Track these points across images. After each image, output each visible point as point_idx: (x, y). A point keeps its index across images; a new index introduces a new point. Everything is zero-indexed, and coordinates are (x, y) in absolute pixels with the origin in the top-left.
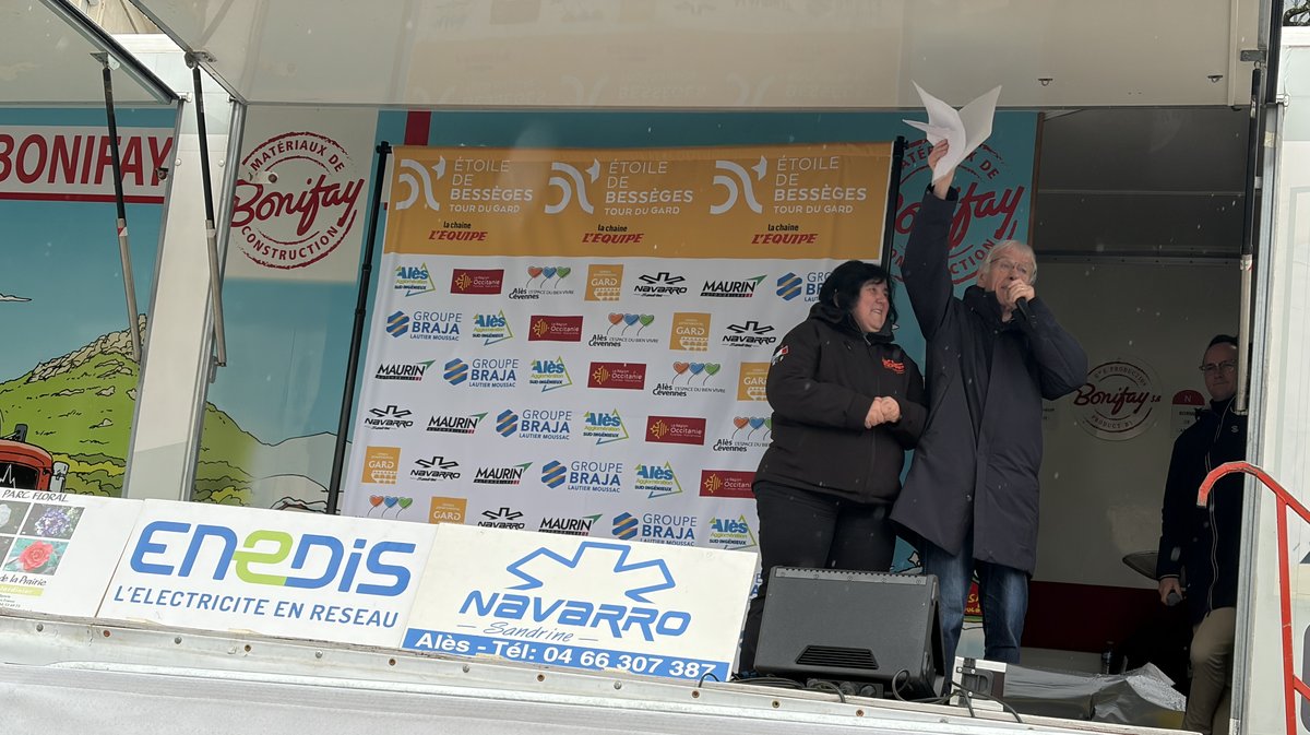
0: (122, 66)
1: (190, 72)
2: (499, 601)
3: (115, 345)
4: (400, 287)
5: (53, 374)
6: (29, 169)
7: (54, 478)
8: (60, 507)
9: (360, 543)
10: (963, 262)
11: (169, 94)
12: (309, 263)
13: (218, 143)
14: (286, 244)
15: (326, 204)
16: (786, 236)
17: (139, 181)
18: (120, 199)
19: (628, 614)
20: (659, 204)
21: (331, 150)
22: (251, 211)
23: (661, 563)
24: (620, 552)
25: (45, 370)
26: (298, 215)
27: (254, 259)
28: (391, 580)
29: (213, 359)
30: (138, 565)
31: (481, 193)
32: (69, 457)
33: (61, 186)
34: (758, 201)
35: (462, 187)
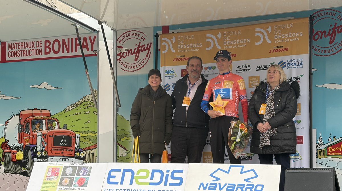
0: (80, 26)
1: (100, 26)
2: (209, 185)
3: (88, 99)
4: (167, 76)
5: (72, 109)
6: (56, 50)
7: (76, 139)
8: (85, 167)
9: (168, 171)
10: (335, 48)
11: (94, 30)
12: (139, 69)
13: (110, 43)
14: (132, 64)
15: (142, 51)
16: (279, 49)
17: (88, 50)
18: (83, 56)
19: (246, 186)
20: (240, 44)
21: (141, 35)
22: (121, 55)
23: (253, 170)
24: (241, 168)
25: (69, 108)
26: (134, 55)
27: (123, 70)
28: (178, 181)
29: (117, 105)
30: (109, 182)
31: (186, 46)
32: (80, 132)
33: (66, 54)
34: (270, 39)
35: (181, 45)
